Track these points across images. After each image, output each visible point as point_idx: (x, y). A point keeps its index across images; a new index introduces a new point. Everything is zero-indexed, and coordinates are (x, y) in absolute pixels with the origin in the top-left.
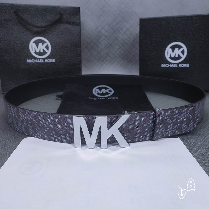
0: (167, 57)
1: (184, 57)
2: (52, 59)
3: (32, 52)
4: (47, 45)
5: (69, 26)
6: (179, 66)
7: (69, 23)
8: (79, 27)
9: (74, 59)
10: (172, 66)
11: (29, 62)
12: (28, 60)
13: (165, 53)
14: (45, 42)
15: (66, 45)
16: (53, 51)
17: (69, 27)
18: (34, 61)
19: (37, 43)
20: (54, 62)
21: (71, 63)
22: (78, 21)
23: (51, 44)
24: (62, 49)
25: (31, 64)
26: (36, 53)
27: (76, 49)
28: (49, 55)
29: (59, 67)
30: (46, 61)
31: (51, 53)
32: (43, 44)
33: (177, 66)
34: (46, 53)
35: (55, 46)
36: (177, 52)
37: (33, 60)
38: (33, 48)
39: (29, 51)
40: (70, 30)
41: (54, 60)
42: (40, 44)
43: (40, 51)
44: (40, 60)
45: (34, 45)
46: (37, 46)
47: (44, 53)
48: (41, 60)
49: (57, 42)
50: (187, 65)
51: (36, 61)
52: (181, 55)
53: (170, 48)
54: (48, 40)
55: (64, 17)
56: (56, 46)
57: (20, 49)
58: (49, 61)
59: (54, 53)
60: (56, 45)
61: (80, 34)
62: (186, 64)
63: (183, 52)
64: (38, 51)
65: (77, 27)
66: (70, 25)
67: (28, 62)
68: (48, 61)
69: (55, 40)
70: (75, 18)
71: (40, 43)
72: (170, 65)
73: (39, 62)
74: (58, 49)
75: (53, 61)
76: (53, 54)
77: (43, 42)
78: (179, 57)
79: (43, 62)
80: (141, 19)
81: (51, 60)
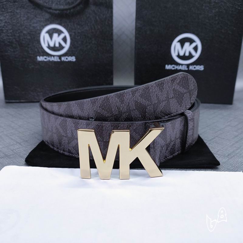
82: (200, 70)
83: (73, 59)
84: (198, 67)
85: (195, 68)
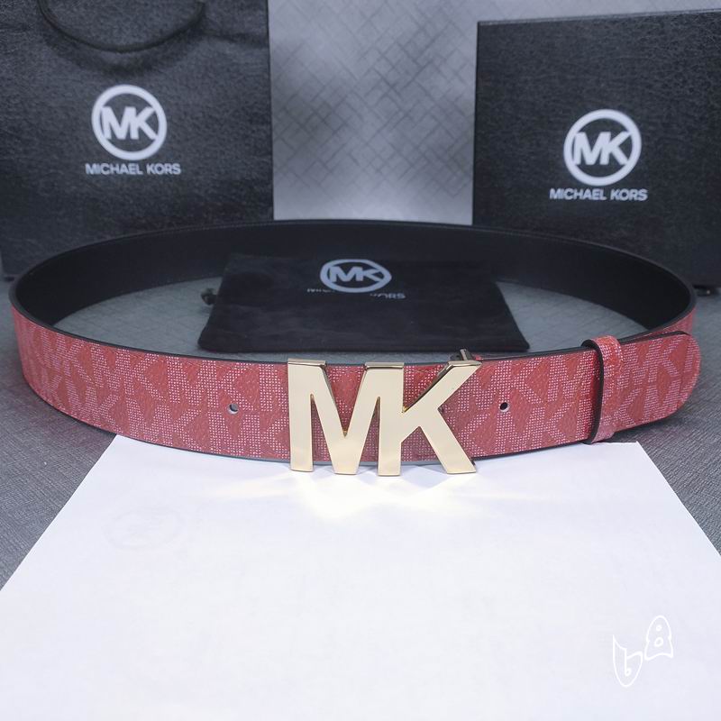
0: (572, 164)
1: (629, 164)
2: (172, 164)
3: (103, 138)
4: (154, 115)
5: (228, 48)
6: (612, 198)
7: (228, 37)
8: (264, 50)
9: (246, 164)
10: (587, 195)
11: (92, 172)
12: (88, 166)
13: (562, 149)
14: (146, 104)
15: (217, 116)
16: (174, 137)
17: (228, 52)
18: (109, 169)
19: (118, 106)
20: (175, 173)
21: (238, 178)
22: (259, 31)
23: (167, 112)
24: (206, 130)
25: (98, 181)
26: (114, 141)
27: (254, 129)
28: (161, 150)
29: (196, 191)
30: (149, 169)
31: (167, 141)
32: (139, 111)
33: (604, 195)
34: (148, 142)
35: (180, 119)
36: (607, 145)
37: (107, 165)
38: (104, 123)
39: (92, 133)
40: (235, 61)
41: (178, 165)
42: (130, 112)
43: (129, 134)
44: (130, 165)
45: (109, 115)
46: (119, 117)
47: (144, 141)
48: (133, 165)
49: (188, 105)
50: (640, 195)
51: (117, 169)
52: (621, 157)
53: (582, 130)
54: (156, 97)
55: (212, 16)
56: (183, 117)
57: (61, 126)
58: (160, 169)
59: (179, 142)
60: (185, 114)
61: (266, 76)
62: (635, 191)
63: (626, 147)
64: (121, 134)
65: (257, 52)
66: (233, 45)
67: (87, 173)
68: (156, 169)
69: (179, 98)
70: (249, 18)
71: (129, 105)
72: (582, 191)
73: (125, 174)
74: (190, 130)
75: (174, 169)
76: (175, 146)
77: (140, 104)
78: (614, 166)
79: (140, 173)
80: (482, 24)
81: (166, 165)
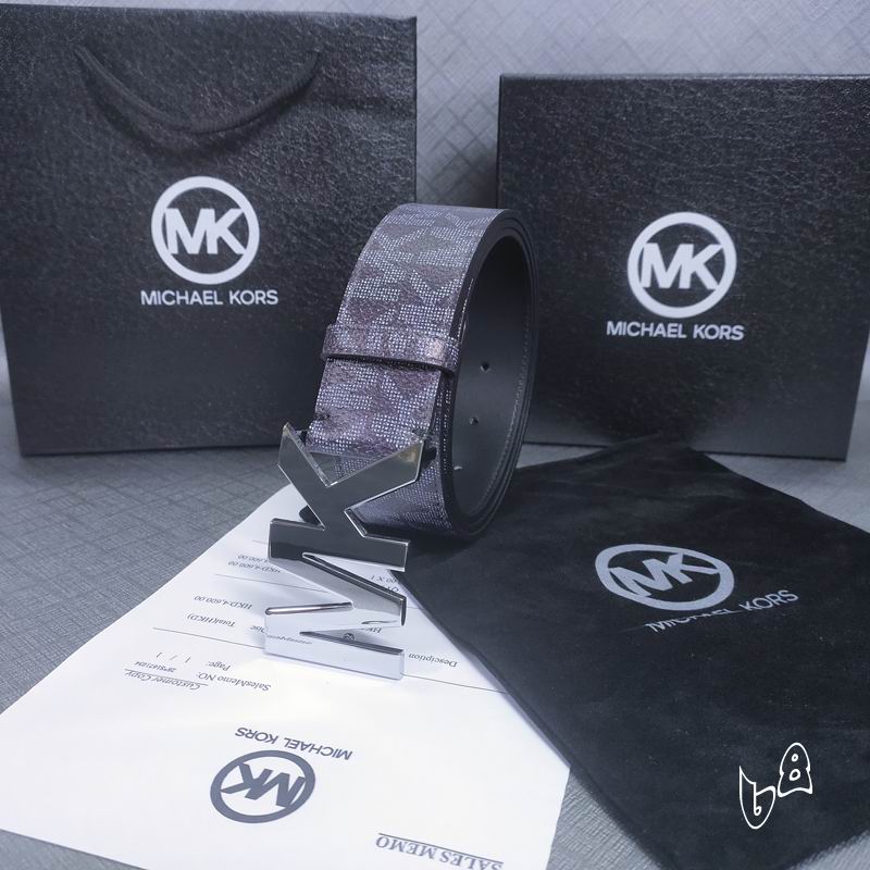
2: (266, 289)
4: (243, 219)
11: (149, 303)
12: (144, 294)
14: (231, 204)
15: (335, 220)
18: (174, 298)
20: (270, 303)
24: (318, 240)
25: (158, 316)
28: (251, 269)
31: (259, 257)
32: (220, 213)
34: (232, 259)
35: (281, 226)
37: (171, 293)
38: (168, 231)
40: (363, 138)
41: (274, 291)
43: (204, 247)
44: (205, 292)
46: (191, 221)
47: (226, 259)
48: (209, 291)
51: (186, 298)
54: (244, 192)
56: (285, 222)
58: (248, 297)
59: (276, 257)
64: (193, 247)
67: (143, 302)
68: (243, 297)
69: (279, 193)
71: (205, 205)
73: (196, 304)
76: (270, 262)
77: (221, 204)
79: (219, 303)
82: (731, 340)
83: (268, 297)
84: (726, 330)
85: (712, 332)
